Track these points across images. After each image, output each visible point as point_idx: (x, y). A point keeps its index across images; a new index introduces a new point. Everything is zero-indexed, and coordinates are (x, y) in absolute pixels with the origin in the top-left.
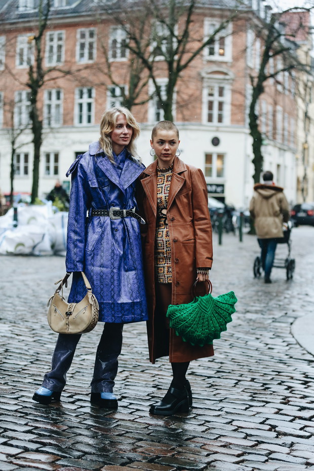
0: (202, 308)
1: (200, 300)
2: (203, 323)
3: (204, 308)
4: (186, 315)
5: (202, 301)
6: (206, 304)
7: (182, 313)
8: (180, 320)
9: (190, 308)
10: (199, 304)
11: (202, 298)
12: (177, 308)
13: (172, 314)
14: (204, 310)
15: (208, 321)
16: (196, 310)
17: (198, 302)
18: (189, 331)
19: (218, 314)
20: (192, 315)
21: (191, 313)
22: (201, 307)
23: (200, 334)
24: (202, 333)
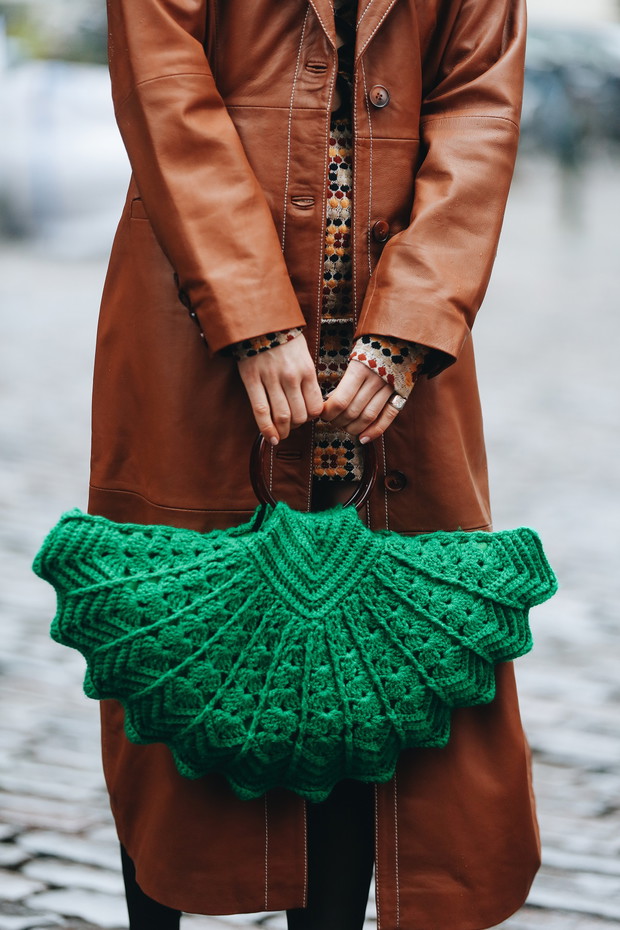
0: (278, 576)
1: (273, 522)
2: (265, 662)
3: (292, 578)
4: (160, 588)
5: (288, 533)
6: (307, 558)
7: (141, 575)
8: (114, 612)
9: (201, 560)
10: (264, 549)
11: (295, 516)
12: (116, 536)
13: (70, 563)
14: (291, 588)
15: (298, 657)
16: (237, 576)
17: (261, 535)
18: (161, 690)
19: (386, 636)
20: (198, 600)
21: (197, 588)
22: (271, 563)
23: (237, 719)
24: (248, 721)
